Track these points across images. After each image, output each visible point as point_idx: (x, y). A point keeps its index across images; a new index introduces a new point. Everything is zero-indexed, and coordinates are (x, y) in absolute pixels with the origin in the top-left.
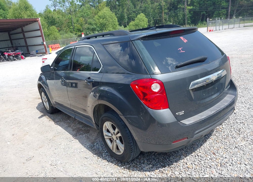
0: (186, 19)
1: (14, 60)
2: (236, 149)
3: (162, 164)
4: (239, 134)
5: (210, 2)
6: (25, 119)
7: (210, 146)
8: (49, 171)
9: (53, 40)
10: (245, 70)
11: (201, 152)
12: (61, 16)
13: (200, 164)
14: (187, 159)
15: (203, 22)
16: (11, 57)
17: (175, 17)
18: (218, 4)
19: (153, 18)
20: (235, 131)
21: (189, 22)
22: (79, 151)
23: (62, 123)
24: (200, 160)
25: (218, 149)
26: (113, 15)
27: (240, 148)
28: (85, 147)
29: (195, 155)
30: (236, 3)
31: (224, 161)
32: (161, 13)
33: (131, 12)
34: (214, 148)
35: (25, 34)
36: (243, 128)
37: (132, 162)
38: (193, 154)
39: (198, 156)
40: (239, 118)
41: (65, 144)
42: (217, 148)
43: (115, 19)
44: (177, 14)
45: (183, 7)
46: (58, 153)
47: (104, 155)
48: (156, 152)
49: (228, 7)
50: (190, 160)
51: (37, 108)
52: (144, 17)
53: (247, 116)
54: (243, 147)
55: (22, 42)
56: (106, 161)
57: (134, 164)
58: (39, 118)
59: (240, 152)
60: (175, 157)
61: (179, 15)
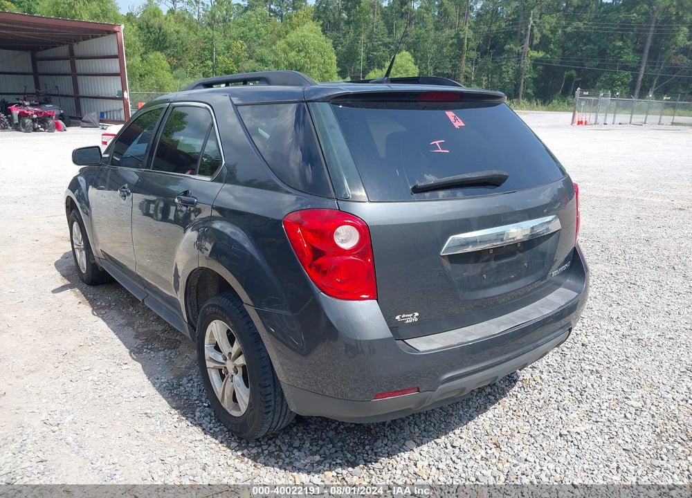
0: (522, 84)
1: (35, 130)
2: (559, 440)
3: (349, 456)
4: (580, 402)
5: (592, 46)
6: (13, 291)
7: (493, 423)
8: (34, 438)
9: (151, 89)
10: (643, 235)
11: (464, 437)
12: (184, 29)
13: (453, 470)
14: (422, 452)
15: (566, 97)
16: (27, 121)
17: (493, 74)
18: (613, 56)
19: (435, 69)
20: (571, 392)
21: (529, 91)
22: (134, 393)
23: (113, 313)
24: (454, 459)
25: (511, 435)
26: (328, 45)
27: (571, 439)
28: (154, 384)
29: (446, 444)
30: (661, 60)
31: (518, 467)
32: (459, 57)
33: (378, 46)
34: (501, 430)
35: (78, 62)
36: (596, 385)
37: (269, 442)
38: (442, 440)
39: (454, 447)
40: (591, 357)
41: (104, 371)
42: (509, 430)
43: (330, 58)
44: (499, 67)
45: (518, 49)
46: (73, 394)
47: (198, 414)
48: (343, 422)
49: (639, 67)
50: (427, 456)
51: (57, 265)
52: (410, 62)
53: (613, 356)
54: (579, 437)
55: (65, 85)
56: (200, 429)
57: (272, 448)
58: (54, 291)
59: (569, 450)
60: (390, 443)
61: (504, 70)
